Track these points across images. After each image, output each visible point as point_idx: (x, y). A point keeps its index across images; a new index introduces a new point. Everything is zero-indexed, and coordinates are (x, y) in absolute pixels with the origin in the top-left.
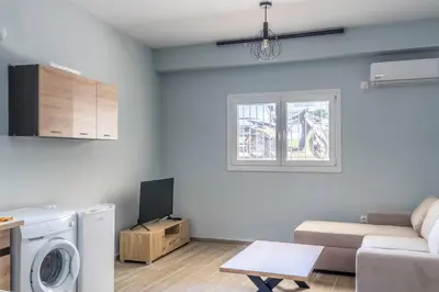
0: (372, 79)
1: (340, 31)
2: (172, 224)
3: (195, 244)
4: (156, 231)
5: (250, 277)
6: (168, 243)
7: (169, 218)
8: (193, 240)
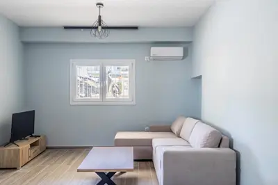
0: (151, 55)
1: (136, 28)
2: (34, 140)
3: (49, 151)
4: (24, 146)
5: (97, 173)
6: (32, 153)
7: (32, 136)
8: (47, 148)
